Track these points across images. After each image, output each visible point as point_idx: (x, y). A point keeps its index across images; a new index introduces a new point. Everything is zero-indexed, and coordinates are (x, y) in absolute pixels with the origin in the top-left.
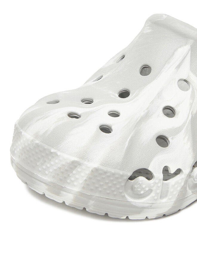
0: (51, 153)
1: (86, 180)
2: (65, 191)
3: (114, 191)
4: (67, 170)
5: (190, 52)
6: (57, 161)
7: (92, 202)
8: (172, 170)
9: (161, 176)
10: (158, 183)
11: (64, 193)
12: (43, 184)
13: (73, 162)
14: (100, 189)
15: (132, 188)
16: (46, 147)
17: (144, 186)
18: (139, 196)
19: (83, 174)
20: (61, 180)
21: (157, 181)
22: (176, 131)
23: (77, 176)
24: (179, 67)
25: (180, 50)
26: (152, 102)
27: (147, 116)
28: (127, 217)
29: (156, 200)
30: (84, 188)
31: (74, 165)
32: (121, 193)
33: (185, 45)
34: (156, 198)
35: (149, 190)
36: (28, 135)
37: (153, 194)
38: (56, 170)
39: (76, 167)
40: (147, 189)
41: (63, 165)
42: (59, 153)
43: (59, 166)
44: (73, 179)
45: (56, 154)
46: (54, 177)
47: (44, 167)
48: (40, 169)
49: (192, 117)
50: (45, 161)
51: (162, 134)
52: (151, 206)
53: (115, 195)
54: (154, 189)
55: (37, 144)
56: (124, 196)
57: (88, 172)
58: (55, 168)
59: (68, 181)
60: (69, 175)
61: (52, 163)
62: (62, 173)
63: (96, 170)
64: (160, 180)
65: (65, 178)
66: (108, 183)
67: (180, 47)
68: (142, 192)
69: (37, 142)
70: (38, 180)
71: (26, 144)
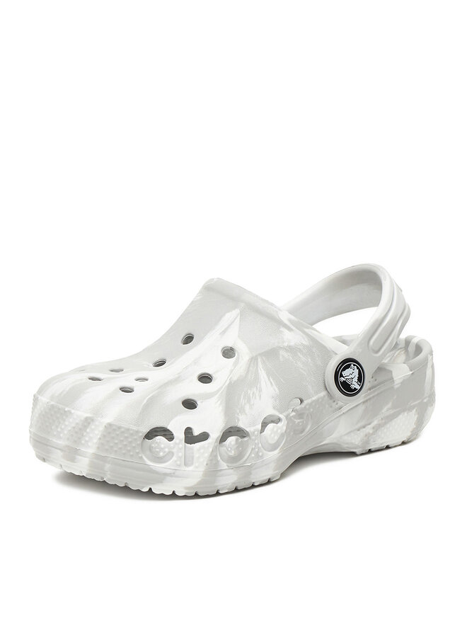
0: (65, 412)
1: (100, 439)
2: (80, 455)
3: (129, 451)
4: (80, 429)
5: (239, 317)
6: (71, 420)
7: (108, 466)
8: (196, 432)
9: (183, 436)
10: (179, 444)
11: (80, 457)
12: (59, 451)
13: (87, 419)
14: (115, 449)
15: (150, 449)
16: (60, 406)
17: (162, 446)
18: (160, 460)
19: (96, 432)
20: (75, 441)
21: (178, 441)
23: (91, 435)
24: (224, 332)
25: (228, 315)
26: (187, 368)
27: (177, 380)
28: (150, 489)
29: (179, 466)
30: (98, 448)
31: (88, 422)
32: (138, 453)
33: (234, 309)
34: (178, 463)
35: (169, 452)
36: (44, 399)
37: (174, 458)
38: (70, 430)
39: (89, 423)
40: (167, 450)
41: (77, 424)
42: (73, 411)
43: (73, 425)
44: (87, 439)
45: (70, 412)
46: (68, 439)
47: (59, 430)
48: (55, 433)
49: (230, 383)
50: (60, 423)
51: (190, 398)
52: (174, 473)
53: (132, 456)
54: (175, 451)
55: (52, 405)
56: (142, 457)
57: (101, 428)
58: (70, 428)
59: (83, 442)
60: (83, 435)
61: (67, 423)
62: (76, 433)
63: (110, 425)
64: (181, 440)
65: (79, 438)
66: (123, 441)
67: (229, 312)
68: (161, 454)
69: (52, 403)
70: (53, 447)
71: (42, 409)
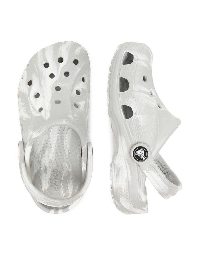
22: (29, 91)
